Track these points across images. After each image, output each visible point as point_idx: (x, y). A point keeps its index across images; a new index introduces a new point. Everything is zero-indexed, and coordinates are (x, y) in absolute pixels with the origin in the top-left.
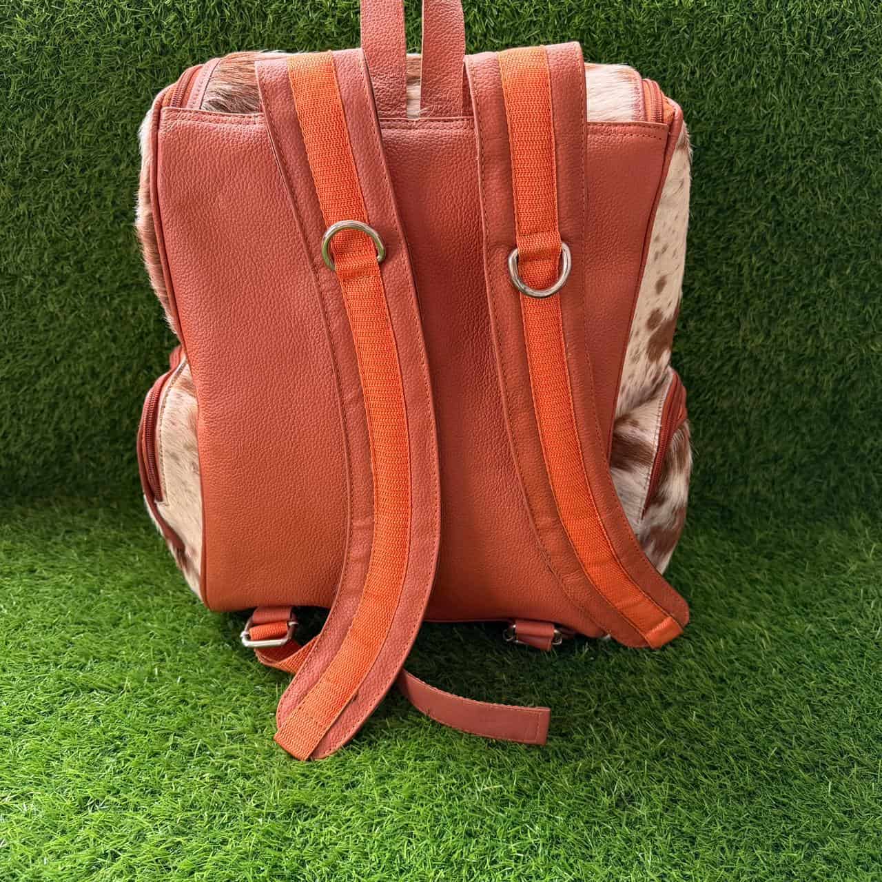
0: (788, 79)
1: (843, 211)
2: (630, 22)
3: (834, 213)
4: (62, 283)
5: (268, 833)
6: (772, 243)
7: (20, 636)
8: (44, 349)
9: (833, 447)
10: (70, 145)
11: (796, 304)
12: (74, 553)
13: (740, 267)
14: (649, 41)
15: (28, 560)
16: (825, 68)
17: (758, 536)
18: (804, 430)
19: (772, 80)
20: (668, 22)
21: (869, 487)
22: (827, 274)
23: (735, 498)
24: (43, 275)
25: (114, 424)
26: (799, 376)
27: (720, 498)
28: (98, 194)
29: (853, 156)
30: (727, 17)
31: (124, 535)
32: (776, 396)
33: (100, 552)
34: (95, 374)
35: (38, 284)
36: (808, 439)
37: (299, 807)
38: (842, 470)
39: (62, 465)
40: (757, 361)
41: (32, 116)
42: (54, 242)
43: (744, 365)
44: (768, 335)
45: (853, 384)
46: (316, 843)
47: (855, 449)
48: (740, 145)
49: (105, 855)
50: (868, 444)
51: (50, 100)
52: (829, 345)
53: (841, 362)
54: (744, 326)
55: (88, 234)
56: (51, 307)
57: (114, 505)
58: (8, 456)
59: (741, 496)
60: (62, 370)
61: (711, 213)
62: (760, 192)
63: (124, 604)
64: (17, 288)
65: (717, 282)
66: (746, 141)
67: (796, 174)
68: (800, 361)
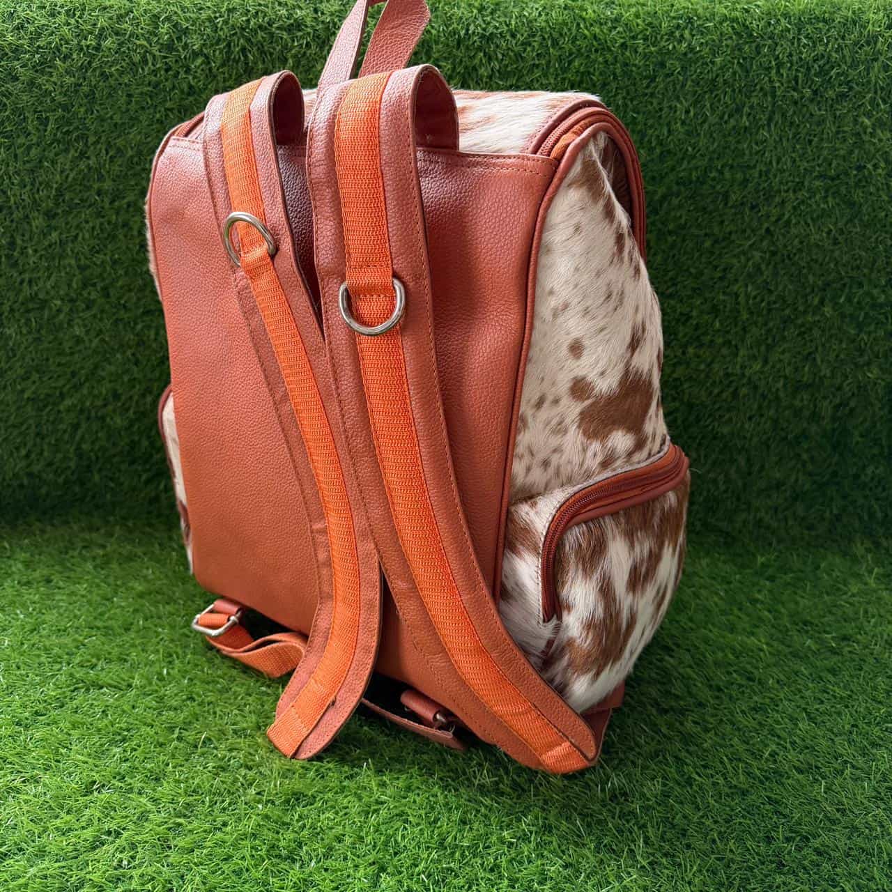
0: (777, 117)
1: (836, 242)
2: (626, 65)
3: (827, 244)
4: (88, 308)
5: (267, 817)
6: (767, 273)
7: (35, 638)
8: (69, 371)
9: (835, 474)
10: (101, 178)
11: (791, 332)
12: (89, 566)
13: (737, 295)
14: (645, 82)
15: (45, 572)
16: (813, 108)
17: (760, 560)
18: (805, 456)
19: (764, 119)
20: (663, 65)
21: (872, 515)
22: (822, 302)
23: (738, 525)
24: (72, 301)
25: (133, 445)
26: (797, 403)
27: (724, 525)
28: (125, 225)
29: (843, 190)
30: (718, 60)
31: (139, 551)
32: (775, 422)
33: (114, 566)
34: (116, 396)
35: (66, 309)
36: (810, 467)
37: (298, 797)
38: (844, 497)
39: (82, 484)
40: (756, 388)
41: (67, 151)
42: (82, 268)
43: (744, 391)
44: (766, 362)
45: (852, 410)
46: (313, 827)
47: (856, 477)
48: (733, 180)
49: (109, 833)
50: (869, 470)
51: (83, 137)
52: (826, 371)
53: (839, 388)
54: (741, 353)
55: (115, 262)
56: (78, 331)
57: (130, 524)
58: (30, 475)
59: (745, 522)
60: (85, 391)
61: (708, 244)
62: (755, 224)
63: (136, 611)
64: (46, 313)
65: (715, 310)
66: (739, 176)
67: (789, 207)
68: (798, 387)
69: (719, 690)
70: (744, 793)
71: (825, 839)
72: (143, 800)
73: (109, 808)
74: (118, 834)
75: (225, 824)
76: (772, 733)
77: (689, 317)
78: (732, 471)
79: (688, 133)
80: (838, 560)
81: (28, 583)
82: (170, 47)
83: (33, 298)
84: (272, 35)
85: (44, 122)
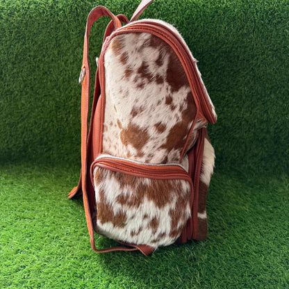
0: (256, 30)
1: (276, 73)
3: (273, 73)
5: (74, 263)
6: (252, 83)
8: (20, 115)
9: (275, 152)
10: (30, 51)
11: (260, 103)
12: (26, 179)
14: (211, 18)
15: (11, 180)
16: (269, 27)
17: (249, 180)
18: (265, 146)
20: (217, 12)
22: (271, 93)
23: (242, 168)
25: (41, 139)
26: (262, 127)
28: (38, 66)
29: (279, 55)
31: (42, 174)
32: (254, 133)
33: (34, 179)
34: (36, 123)
37: (85, 256)
38: (279, 159)
39: (25, 152)
42: (24, 81)
45: (281, 130)
46: (89, 267)
47: (283, 153)
48: (241, 51)
49: (22, 267)
51: (24, 38)
52: (272, 117)
53: (276, 122)
54: (243, 110)
55: (35, 79)
56: (23, 102)
57: (40, 165)
58: (8, 149)
60: (25, 121)
62: (248, 67)
63: (39, 194)
64: (13, 96)
66: (243, 50)
67: (259, 60)
68: (262, 122)
69: (231, 224)
70: (236, 259)
71: (262, 276)
76: (247, 239)
80: (276, 181)
81: (6, 184)
82: (52, 7)
83: (9, 91)
85: (11, 33)
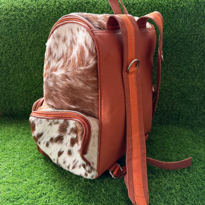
2: (167, 10)
7: (26, 147)
13: (194, 66)
27: (190, 123)
35: (33, 70)
40: (199, 89)
41: (34, 33)
43: (196, 90)
44: (202, 83)
59: (196, 122)
61: (187, 53)
65: (189, 70)
72: (52, 186)
73: (43, 188)
74: (46, 194)
75: (71, 193)
77: (182, 71)
78: (193, 110)
79: (183, 27)
84: (82, 5)
